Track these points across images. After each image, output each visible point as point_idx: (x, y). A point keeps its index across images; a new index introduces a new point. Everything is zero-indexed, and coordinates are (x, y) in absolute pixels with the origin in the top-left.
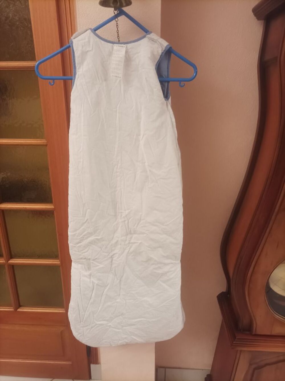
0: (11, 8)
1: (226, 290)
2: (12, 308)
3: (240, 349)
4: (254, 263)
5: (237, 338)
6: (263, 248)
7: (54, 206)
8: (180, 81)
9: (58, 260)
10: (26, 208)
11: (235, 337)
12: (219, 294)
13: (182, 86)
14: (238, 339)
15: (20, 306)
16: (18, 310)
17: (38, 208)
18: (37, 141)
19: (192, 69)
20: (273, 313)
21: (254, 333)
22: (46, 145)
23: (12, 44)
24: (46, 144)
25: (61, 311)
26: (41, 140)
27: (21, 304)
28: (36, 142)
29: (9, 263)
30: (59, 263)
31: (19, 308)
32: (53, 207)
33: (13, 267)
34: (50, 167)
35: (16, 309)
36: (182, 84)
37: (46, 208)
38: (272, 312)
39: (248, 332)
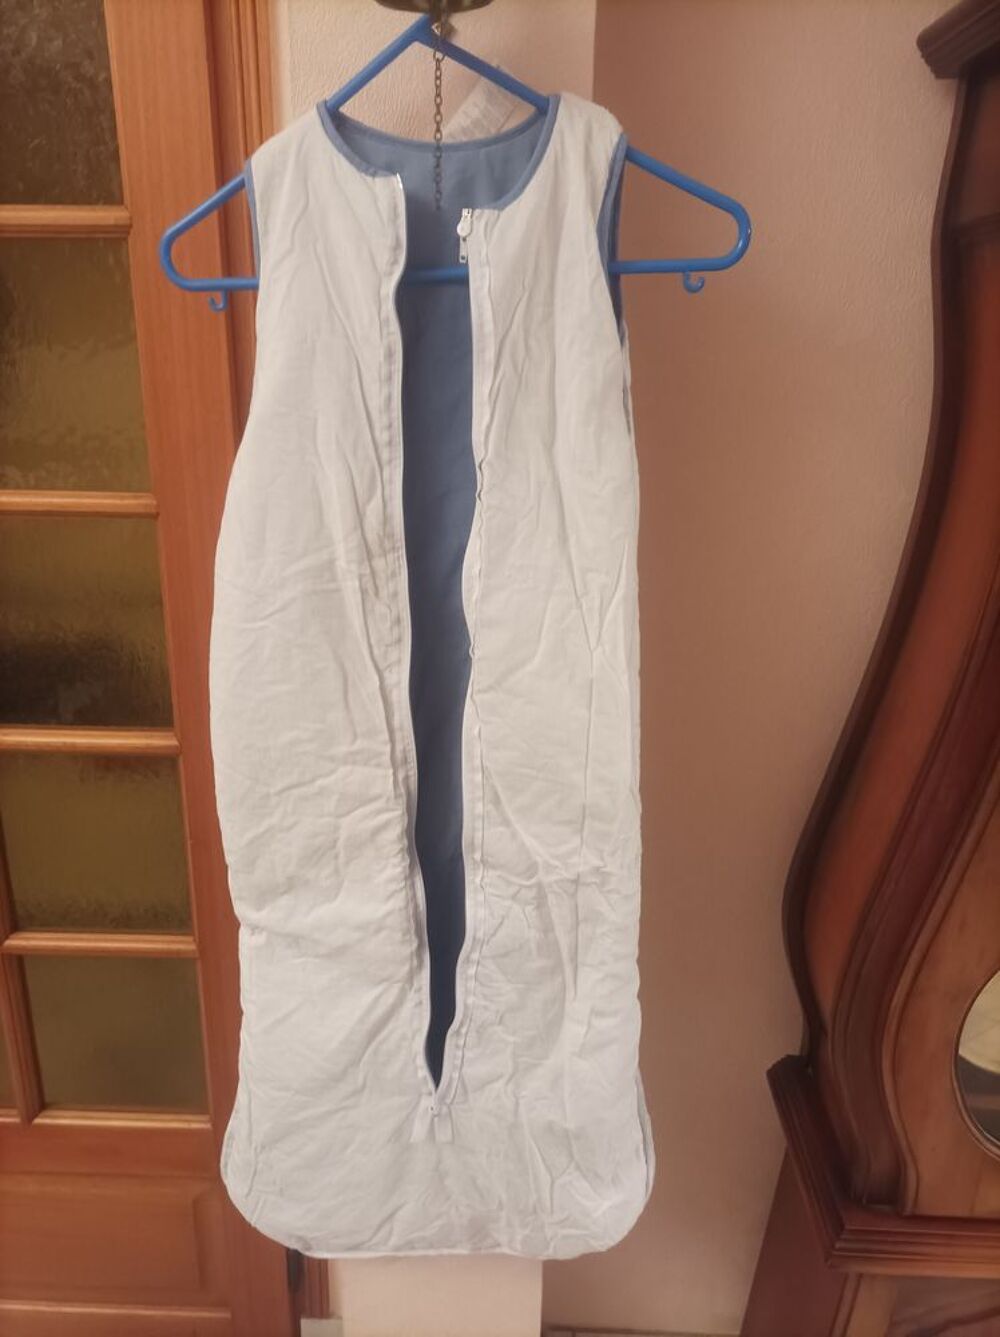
0: (37, 11)
1: (802, 1049)
2: (14, 1112)
3: (855, 1268)
4: (915, 956)
5: (847, 1227)
6: (950, 903)
7: (178, 741)
8: (685, 269)
9: (190, 939)
10: (73, 745)
11: (842, 1227)
12: (774, 1062)
13: (691, 290)
14: (852, 1231)
15: (43, 1106)
16: (38, 1121)
17: (120, 746)
18: (122, 498)
19: (730, 221)
20: (982, 1139)
21: (908, 1210)
22: (155, 516)
23: (36, 141)
24: (154, 511)
25: (198, 1123)
26: (136, 498)
27: (48, 1099)
28: (118, 502)
29: (9, 948)
30: (193, 947)
31: (41, 1115)
32: (174, 742)
33: (19, 960)
34: (166, 599)
35: (29, 1118)
36: (695, 278)
37: (148, 747)
38: (978, 1135)
39: (886, 1208)
